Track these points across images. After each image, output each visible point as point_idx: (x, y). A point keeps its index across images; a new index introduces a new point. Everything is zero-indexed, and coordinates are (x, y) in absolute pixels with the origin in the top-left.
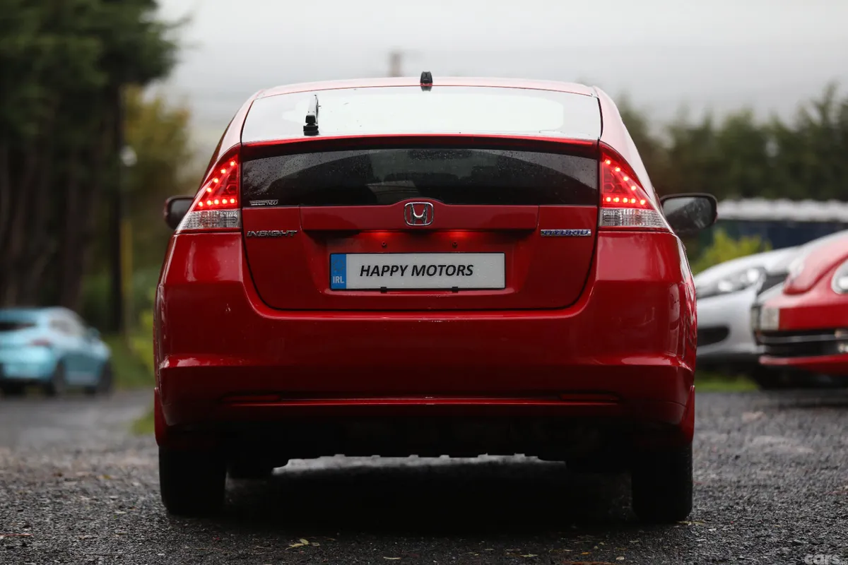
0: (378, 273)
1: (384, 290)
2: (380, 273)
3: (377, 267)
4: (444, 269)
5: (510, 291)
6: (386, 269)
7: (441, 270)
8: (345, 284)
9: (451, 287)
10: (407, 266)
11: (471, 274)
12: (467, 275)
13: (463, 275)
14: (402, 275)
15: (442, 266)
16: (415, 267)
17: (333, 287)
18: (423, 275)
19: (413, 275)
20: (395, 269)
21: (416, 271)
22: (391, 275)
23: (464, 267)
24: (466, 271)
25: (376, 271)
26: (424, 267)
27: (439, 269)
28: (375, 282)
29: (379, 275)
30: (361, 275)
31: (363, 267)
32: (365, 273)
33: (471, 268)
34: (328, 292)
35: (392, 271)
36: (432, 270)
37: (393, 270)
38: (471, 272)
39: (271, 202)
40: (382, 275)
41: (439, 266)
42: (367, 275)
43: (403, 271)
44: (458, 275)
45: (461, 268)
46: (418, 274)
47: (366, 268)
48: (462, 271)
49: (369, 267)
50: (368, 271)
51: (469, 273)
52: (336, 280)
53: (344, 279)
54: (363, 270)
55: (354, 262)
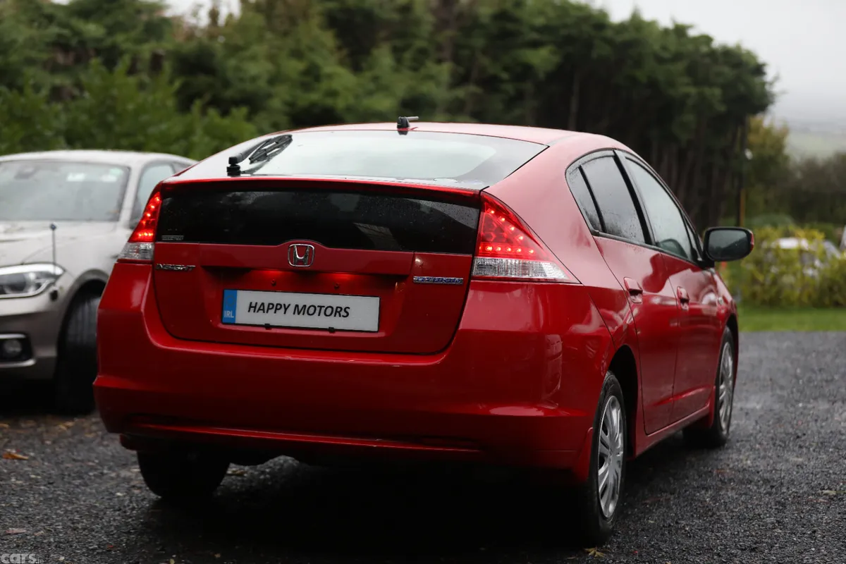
0: (263, 310)
1: (268, 326)
2: (266, 311)
3: (263, 304)
4: (323, 309)
5: (382, 334)
6: (271, 306)
7: (320, 310)
8: (234, 319)
9: (327, 327)
10: (289, 305)
11: (347, 316)
12: (344, 316)
13: (340, 316)
14: (285, 313)
15: (321, 307)
16: (297, 306)
17: (224, 321)
18: (303, 314)
19: (294, 313)
20: (279, 307)
21: (299, 310)
22: (275, 312)
23: (341, 308)
24: (343, 313)
25: (262, 308)
26: (305, 306)
27: (318, 309)
28: (260, 318)
29: (264, 312)
30: (249, 311)
31: (251, 303)
32: (252, 309)
33: (347, 310)
34: (221, 326)
35: (276, 309)
36: (312, 310)
37: (277, 307)
38: (348, 314)
39: (178, 237)
40: (267, 312)
41: (318, 306)
42: (254, 311)
43: (286, 309)
44: (335, 316)
45: (339, 310)
46: (299, 314)
47: (253, 305)
48: (339, 312)
49: (256, 303)
50: (255, 307)
51: (345, 314)
52: (227, 314)
53: (234, 314)
54: (251, 307)
55: (244, 298)
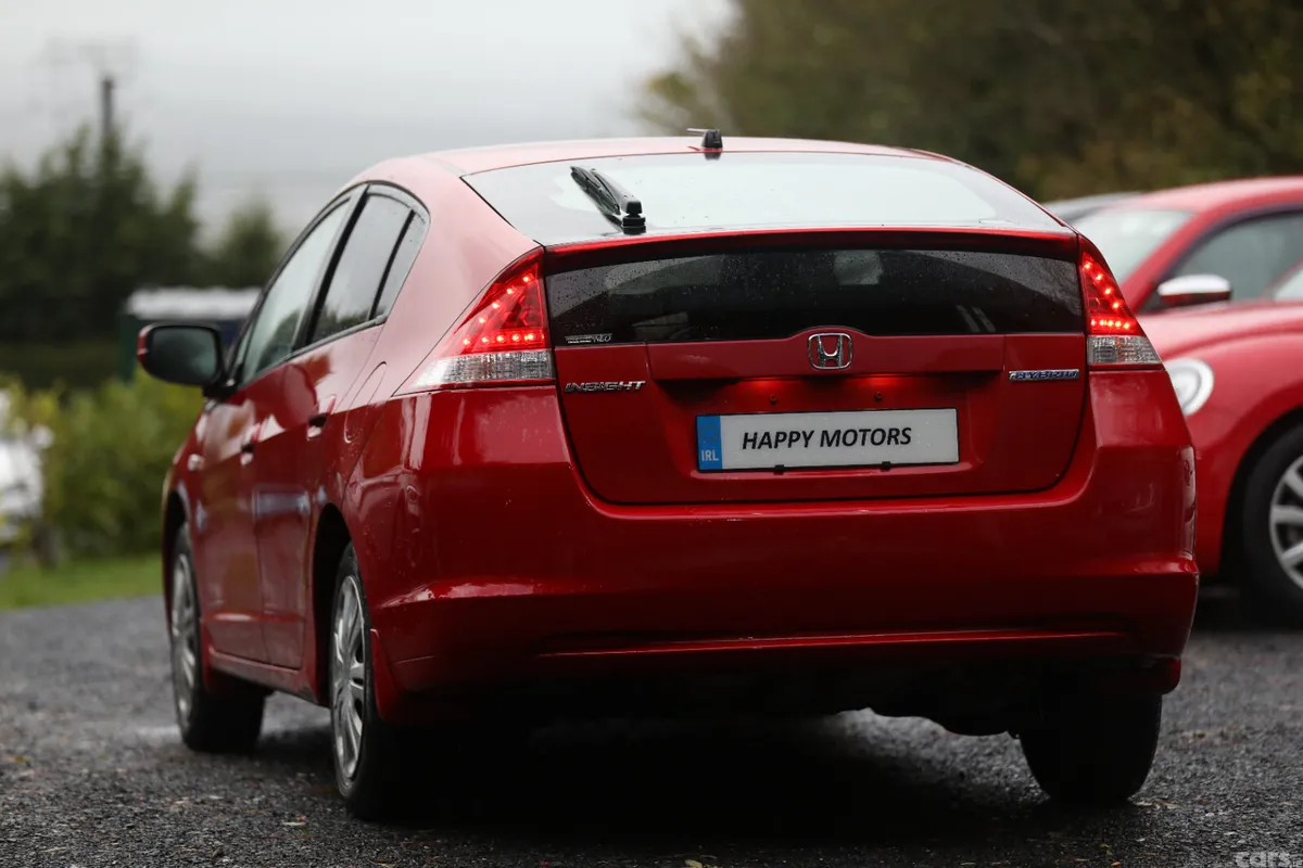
0: (769, 444)
1: (779, 469)
2: (773, 445)
3: (767, 434)
4: (869, 435)
5: (966, 466)
6: (781, 437)
7: (864, 436)
8: (721, 465)
9: (880, 462)
10: (812, 432)
11: (906, 443)
12: (902, 443)
13: (897, 443)
14: (806, 446)
15: (865, 431)
16: (825, 433)
17: (702, 467)
18: (837, 445)
19: (822, 445)
20: (795, 437)
21: (828, 439)
22: (790, 446)
23: (897, 430)
24: (901, 438)
25: (766, 440)
26: (838, 432)
27: (860, 435)
28: (767, 458)
29: (770, 447)
30: (745, 447)
31: (746, 435)
32: (749, 444)
33: (907, 432)
34: (695, 474)
35: (791, 441)
36: (850, 438)
37: (792, 438)
38: (909, 438)
39: (600, 338)
40: (776, 446)
41: (860, 431)
42: (754, 447)
43: (807, 439)
44: (889, 443)
45: (894, 433)
46: (830, 444)
47: (751, 437)
48: (895, 437)
49: (756, 434)
50: (754, 440)
51: (905, 440)
52: (707, 456)
53: (719, 454)
54: (746, 440)
55: (733, 427)
